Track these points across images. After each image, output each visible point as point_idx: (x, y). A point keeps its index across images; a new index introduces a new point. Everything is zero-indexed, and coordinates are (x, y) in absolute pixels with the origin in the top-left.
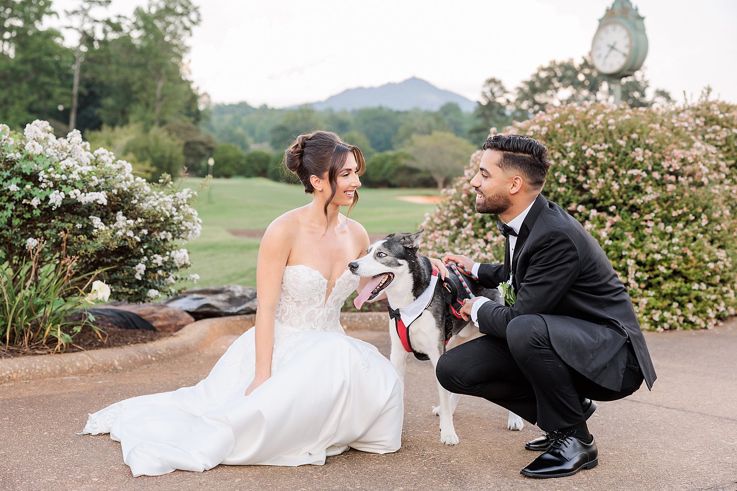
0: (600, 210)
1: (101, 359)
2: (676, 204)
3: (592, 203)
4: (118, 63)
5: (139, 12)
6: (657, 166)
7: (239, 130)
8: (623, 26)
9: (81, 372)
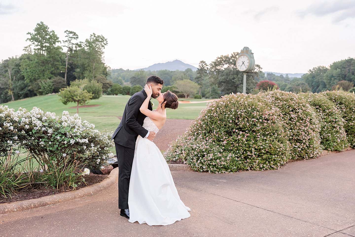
0: (243, 131)
1: (87, 192)
2: (267, 130)
3: (240, 129)
4: (80, 57)
5: (87, 41)
6: (261, 117)
7: (120, 78)
8: (247, 56)
9: (81, 197)
